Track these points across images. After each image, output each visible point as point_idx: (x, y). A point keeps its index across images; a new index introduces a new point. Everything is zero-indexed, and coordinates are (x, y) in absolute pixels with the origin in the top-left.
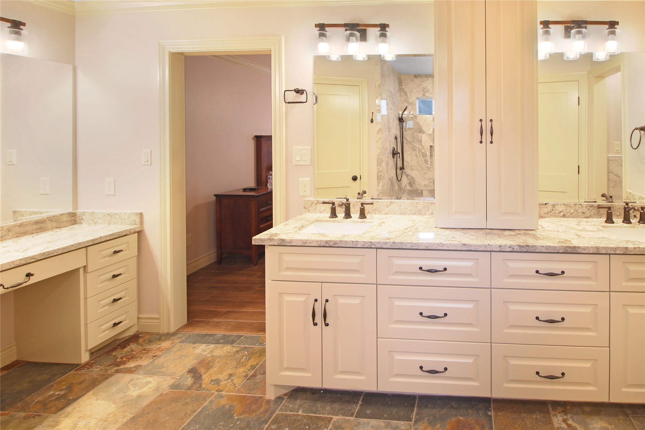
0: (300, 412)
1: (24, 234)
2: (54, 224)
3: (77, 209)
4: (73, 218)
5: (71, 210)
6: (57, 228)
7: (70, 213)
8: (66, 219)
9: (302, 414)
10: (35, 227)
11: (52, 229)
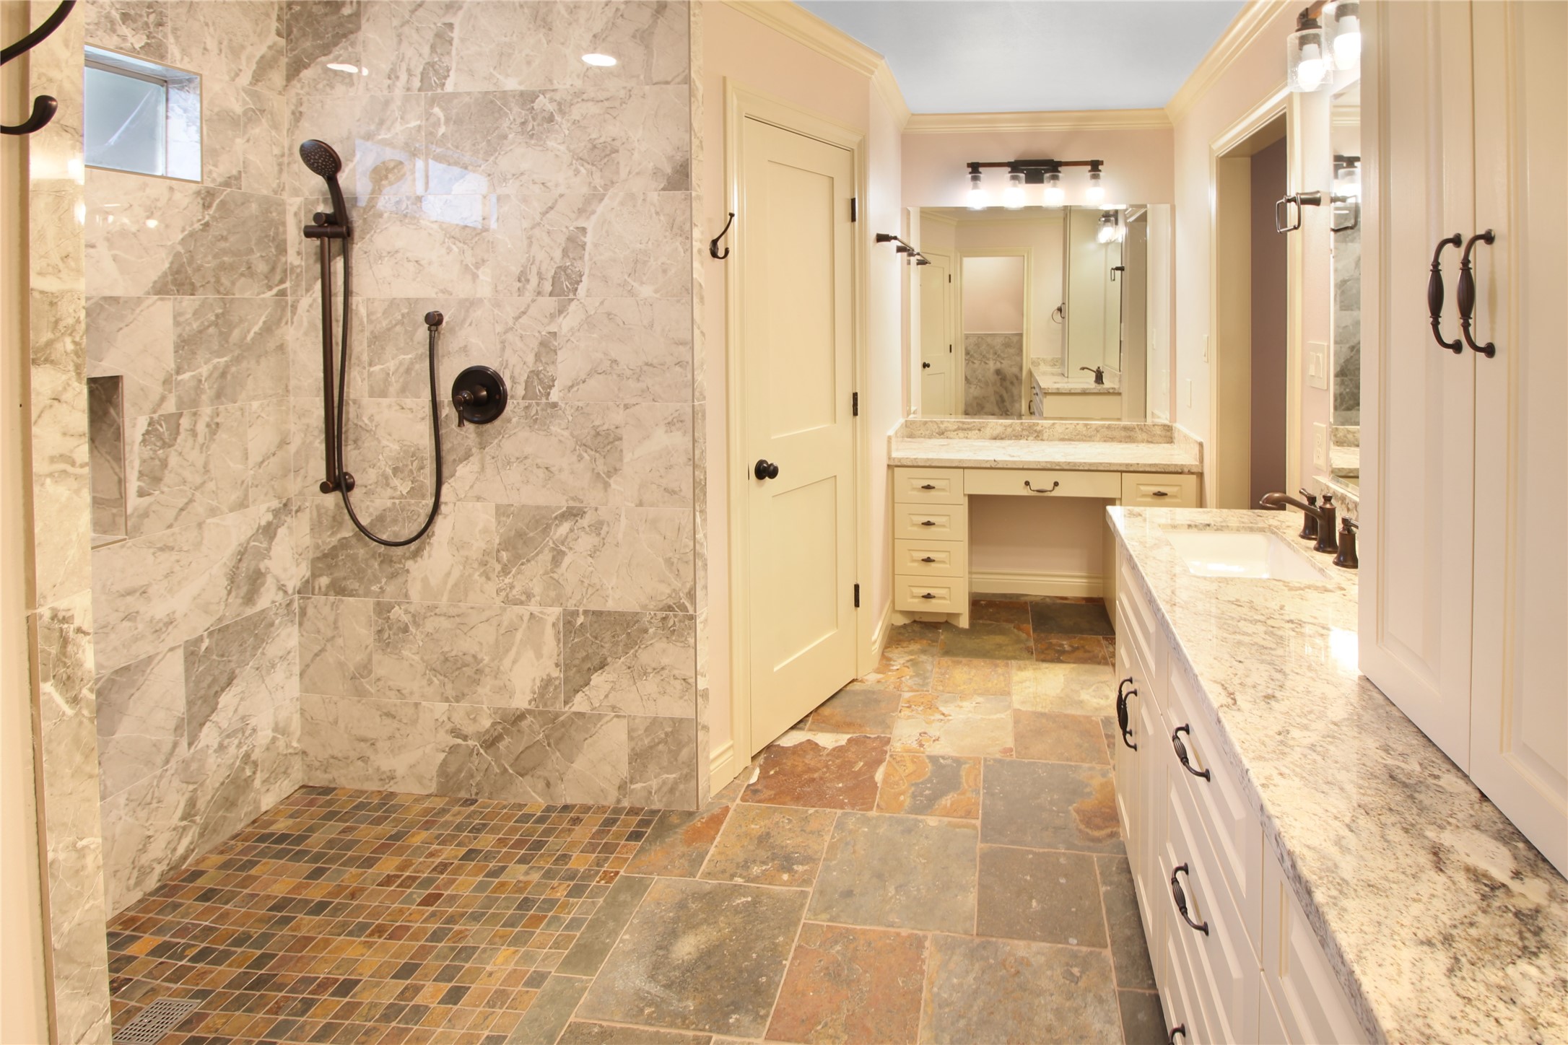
0: (1103, 889)
1: (1112, 439)
2: (1145, 436)
3: (1175, 421)
4: (1169, 434)
5: (1167, 422)
6: (1148, 442)
7: (1165, 425)
8: (1159, 432)
9: (1101, 894)
10: (1123, 434)
11: (1143, 441)
